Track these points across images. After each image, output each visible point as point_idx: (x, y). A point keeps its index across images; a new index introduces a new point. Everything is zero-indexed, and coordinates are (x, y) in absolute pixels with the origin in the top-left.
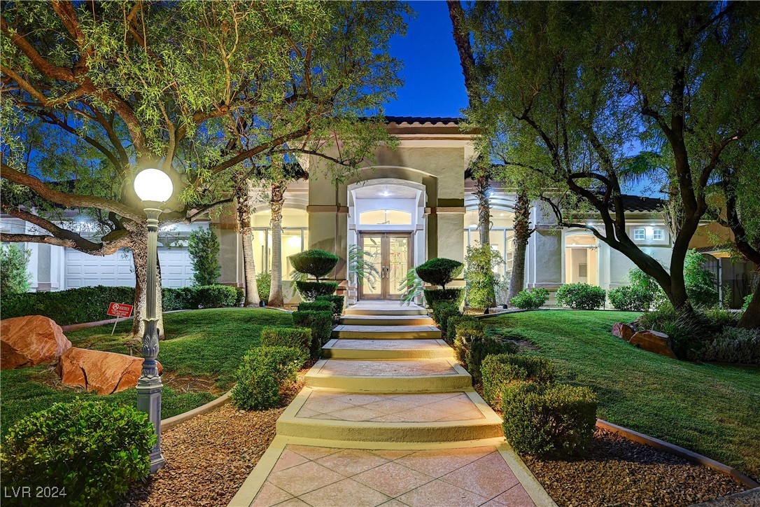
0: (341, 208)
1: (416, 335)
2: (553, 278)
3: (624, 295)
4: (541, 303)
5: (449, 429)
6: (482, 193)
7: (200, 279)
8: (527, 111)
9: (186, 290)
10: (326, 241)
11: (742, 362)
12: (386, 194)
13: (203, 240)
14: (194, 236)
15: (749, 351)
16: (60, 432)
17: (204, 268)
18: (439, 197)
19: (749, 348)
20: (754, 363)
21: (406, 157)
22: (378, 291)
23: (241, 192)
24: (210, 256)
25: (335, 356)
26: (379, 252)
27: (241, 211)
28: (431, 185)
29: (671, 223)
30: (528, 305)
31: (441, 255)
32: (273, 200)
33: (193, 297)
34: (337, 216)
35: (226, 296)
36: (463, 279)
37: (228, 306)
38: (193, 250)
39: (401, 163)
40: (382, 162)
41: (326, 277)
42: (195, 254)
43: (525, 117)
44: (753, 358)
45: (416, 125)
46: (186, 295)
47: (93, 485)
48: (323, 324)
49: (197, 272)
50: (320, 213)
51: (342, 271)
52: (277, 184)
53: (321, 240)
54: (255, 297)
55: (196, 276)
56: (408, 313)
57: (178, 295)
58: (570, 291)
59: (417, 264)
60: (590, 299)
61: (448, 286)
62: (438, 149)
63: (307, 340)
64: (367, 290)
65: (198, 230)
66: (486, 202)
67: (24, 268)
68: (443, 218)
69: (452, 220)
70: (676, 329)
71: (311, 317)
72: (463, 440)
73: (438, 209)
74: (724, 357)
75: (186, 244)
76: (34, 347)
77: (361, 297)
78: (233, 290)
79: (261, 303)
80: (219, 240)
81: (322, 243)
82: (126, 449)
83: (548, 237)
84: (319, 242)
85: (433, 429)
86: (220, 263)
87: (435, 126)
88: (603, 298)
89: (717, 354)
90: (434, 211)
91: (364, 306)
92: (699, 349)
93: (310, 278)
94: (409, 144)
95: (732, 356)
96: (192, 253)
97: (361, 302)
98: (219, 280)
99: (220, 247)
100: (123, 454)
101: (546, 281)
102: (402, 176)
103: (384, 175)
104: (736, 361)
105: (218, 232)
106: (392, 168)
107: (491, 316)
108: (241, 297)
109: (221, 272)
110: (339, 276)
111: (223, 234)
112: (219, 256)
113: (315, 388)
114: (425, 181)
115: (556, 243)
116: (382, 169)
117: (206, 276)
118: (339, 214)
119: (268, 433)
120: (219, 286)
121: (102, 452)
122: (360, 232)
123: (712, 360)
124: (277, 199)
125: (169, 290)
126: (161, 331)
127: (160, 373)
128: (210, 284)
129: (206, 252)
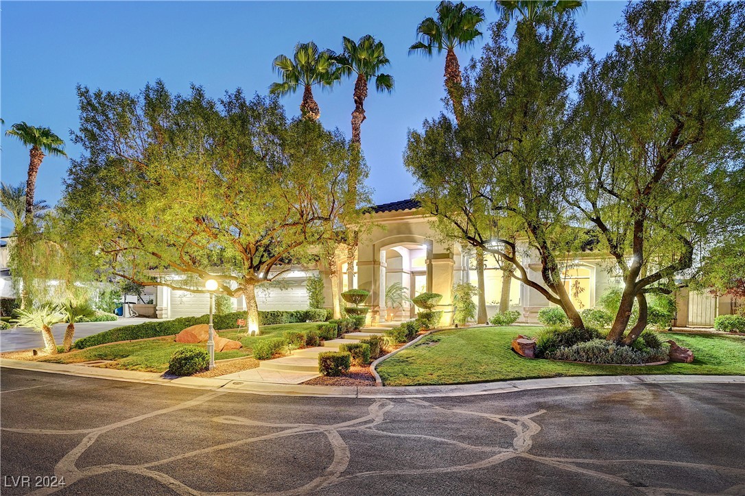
0: (375, 262)
7: (312, 305)
10: (367, 283)
11: (580, 360)
13: (314, 282)
14: (309, 279)
15: (584, 354)
16: (184, 352)
17: (315, 299)
18: (433, 253)
19: (584, 352)
20: (589, 362)
21: (413, 228)
23: (330, 253)
24: (318, 291)
27: (330, 264)
31: (434, 291)
33: (301, 316)
34: (374, 267)
35: (320, 315)
39: (410, 232)
40: (400, 233)
42: (310, 290)
44: (588, 359)
47: (189, 365)
49: (311, 301)
50: (364, 266)
51: (377, 301)
52: (350, 247)
53: (364, 282)
55: (310, 303)
57: (292, 315)
61: (433, 310)
65: (312, 275)
68: (436, 266)
73: (433, 260)
74: (567, 357)
75: (305, 284)
76: (202, 336)
80: (324, 281)
82: (198, 358)
84: (364, 284)
86: (324, 295)
90: (430, 262)
93: (350, 305)
94: (413, 221)
95: (572, 357)
96: (308, 289)
98: (323, 306)
99: (324, 286)
100: (196, 359)
101: (536, 305)
102: (412, 240)
103: (400, 241)
104: (576, 360)
105: (323, 276)
106: (405, 236)
107: (458, 329)
108: (329, 317)
109: (324, 300)
111: (325, 278)
112: (323, 291)
116: (400, 237)
117: (315, 303)
118: (376, 266)
119: (257, 366)
121: (192, 358)
122: (412, 272)
123: (560, 359)
124: (351, 256)
125: (287, 312)
126: (257, 331)
127: (241, 347)
128: (317, 307)
129: (316, 289)
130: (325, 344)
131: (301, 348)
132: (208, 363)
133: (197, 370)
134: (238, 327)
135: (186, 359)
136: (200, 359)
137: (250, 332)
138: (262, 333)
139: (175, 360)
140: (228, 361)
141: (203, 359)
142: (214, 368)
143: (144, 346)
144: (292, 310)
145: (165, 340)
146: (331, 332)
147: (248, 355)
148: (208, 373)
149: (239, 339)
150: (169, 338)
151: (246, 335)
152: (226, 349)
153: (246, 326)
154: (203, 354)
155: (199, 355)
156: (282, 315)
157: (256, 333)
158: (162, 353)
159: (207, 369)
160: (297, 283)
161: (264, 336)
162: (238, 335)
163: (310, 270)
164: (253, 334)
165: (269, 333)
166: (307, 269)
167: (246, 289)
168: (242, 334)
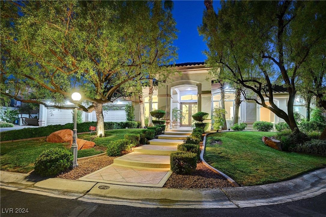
0: (168, 95)
2: (253, 119)
3: (281, 126)
4: (243, 128)
5: (157, 164)
6: (221, 88)
7: (128, 119)
8: (221, 60)
9: (122, 123)
11: (313, 153)
12: (189, 89)
13: (129, 107)
14: (127, 105)
15: (316, 149)
16: (49, 155)
17: (130, 116)
18: (202, 90)
19: (316, 147)
20: (319, 154)
21: (190, 77)
22: (187, 123)
23: (140, 91)
24: (131, 112)
25: (150, 144)
26: (188, 110)
27: (140, 97)
28: (199, 86)
30: (237, 129)
31: (203, 111)
32: (149, 93)
33: (124, 125)
34: (167, 98)
35: (134, 125)
36: (210, 119)
37: (134, 128)
38: (126, 110)
39: (189, 79)
40: (182, 79)
41: (163, 119)
43: (221, 62)
44: (318, 152)
45: (193, 66)
47: (54, 167)
49: (127, 117)
50: (161, 97)
51: (168, 117)
52: (151, 88)
53: (162, 106)
54: (143, 125)
55: (127, 118)
56: (189, 131)
57: (119, 124)
58: (258, 124)
60: (266, 127)
61: (204, 122)
65: (128, 103)
66: (223, 91)
67: (81, 116)
68: (204, 98)
69: (207, 98)
71: (147, 132)
72: (161, 168)
73: (201, 94)
74: (304, 151)
75: (124, 108)
76: (66, 137)
77: (181, 125)
78: (136, 123)
79: (145, 127)
80: (134, 107)
81: (162, 107)
82: (62, 160)
83: (251, 103)
85: (153, 164)
86: (134, 114)
87: (199, 66)
88: (272, 126)
89: (302, 149)
90: (200, 95)
92: (294, 147)
94: (191, 72)
95: (308, 150)
96: (126, 111)
97: (181, 127)
98: (134, 120)
99: (135, 109)
100: (61, 161)
101: (250, 120)
102: (189, 83)
103: (183, 84)
104: (310, 153)
105: (134, 104)
106: (185, 81)
107: (219, 133)
108: (139, 126)
109: (135, 117)
111: (136, 105)
112: (134, 112)
113: (135, 152)
114: (197, 85)
115: (254, 106)
116: (182, 82)
117: (130, 118)
118: (168, 97)
119: (111, 162)
120: (132, 122)
121: (57, 160)
122: (181, 103)
123: (299, 152)
124: (151, 93)
125: (116, 123)
126: (103, 135)
127: (95, 146)
128: (131, 121)
129: (130, 111)
130: (150, 142)
131: (137, 146)
132: (72, 163)
133: (62, 171)
134: (90, 131)
135: (51, 161)
136: (65, 160)
137: (99, 135)
138: (106, 135)
139: (41, 162)
140: (87, 159)
141: (68, 160)
142: (77, 166)
143: (20, 145)
144: (119, 121)
145: (38, 140)
146: (152, 135)
147: (102, 153)
148: (72, 172)
149: (92, 139)
150: (41, 139)
151: (96, 137)
152: (85, 148)
153: (96, 130)
154: (67, 155)
155: (65, 156)
156: (114, 124)
157: (102, 136)
158: (32, 152)
159: (71, 168)
160: (119, 108)
161: (109, 137)
162: (91, 136)
163: (127, 100)
164: (101, 136)
165: (110, 135)
166: (125, 100)
167: (97, 106)
168: (93, 136)
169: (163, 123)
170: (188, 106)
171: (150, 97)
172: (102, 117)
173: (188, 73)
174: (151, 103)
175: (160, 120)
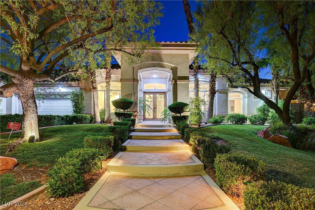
0: (135, 80)
1: (169, 137)
2: (224, 111)
3: (255, 118)
4: (221, 122)
6: (195, 75)
9: (67, 116)
10: (129, 94)
12: (155, 76)
13: (77, 95)
14: (73, 93)
17: (77, 107)
18: (178, 75)
21: (164, 58)
22: (152, 117)
23: (92, 74)
24: (80, 102)
25: (128, 149)
26: (152, 100)
27: (92, 82)
28: (174, 70)
29: (273, 88)
30: (216, 123)
31: (179, 100)
32: (106, 78)
33: (70, 119)
34: (133, 84)
35: (85, 119)
36: (188, 111)
37: (86, 123)
38: (72, 99)
39: (161, 60)
40: (153, 60)
41: (129, 110)
42: (73, 101)
43: (221, 33)
45: (168, 43)
46: (67, 118)
48: (123, 133)
49: (74, 109)
50: (126, 82)
51: (135, 108)
52: (108, 71)
54: (98, 119)
55: (74, 110)
56: (165, 126)
57: (63, 118)
58: (232, 117)
59: (168, 105)
60: (240, 120)
61: (182, 114)
62: (178, 54)
63: (111, 143)
64: (147, 116)
65: (75, 91)
66: (197, 79)
68: (180, 84)
69: (184, 85)
70: (290, 134)
71: (117, 129)
73: (178, 80)
75: (69, 97)
77: (145, 119)
78: (88, 116)
79: (101, 122)
80: (84, 95)
81: (127, 95)
83: (223, 94)
84: (126, 95)
86: (84, 105)
87: (177, 43)
88: (246, 119)
89: (311, 146)
90: (176, 82)
91: (146, 123)
92: (301, 143)
93: (121, 111)
94: (165, 52)
96: (72, 100)
97: (145, 121)
98: (84, 112)
99: (85, 98)
101: (222, 113)
102: (162, 66)
103: (154, 66)
105: (84, 92)
106: (157, 62)
107: (202, 128)
108: (93, 120)
109: (85, 109)
110: (134, 110)
111: (86, 93)
112: (84, 102)
113: (112, 173)
114: (172, 69)
115: (226, 97)
116: (153, 63)
117: (78, 110)
118: (134, 83)
120: (82, 115)
122: (144, 92)
123: (308, 149)
124: (108, 77)
125: (58, 116)
126: (37, 136)
127: (15, 166)
128: (80, 114)
129: (78, 100)
130: (127, 147)
134: (8, 130)
137: (27, 137)
138: (42, 137)
144: (62, 114)
149: (12, 149)
151: (21, 142)
156: (55, 119)
157: (35, 139)
160: (62, 96)
162: (11, 142)
163: (73, 87)
164: (32, 139)
165: (49, 137)
166: (70, 86)
167: (22, 85)
168: (15, 141)
169: (130, 115)
170: (152, 96)
171: (106, 82)
172: (33, 106)
173: (161, 52)
174: (108, 91)
175: (126, 111)
